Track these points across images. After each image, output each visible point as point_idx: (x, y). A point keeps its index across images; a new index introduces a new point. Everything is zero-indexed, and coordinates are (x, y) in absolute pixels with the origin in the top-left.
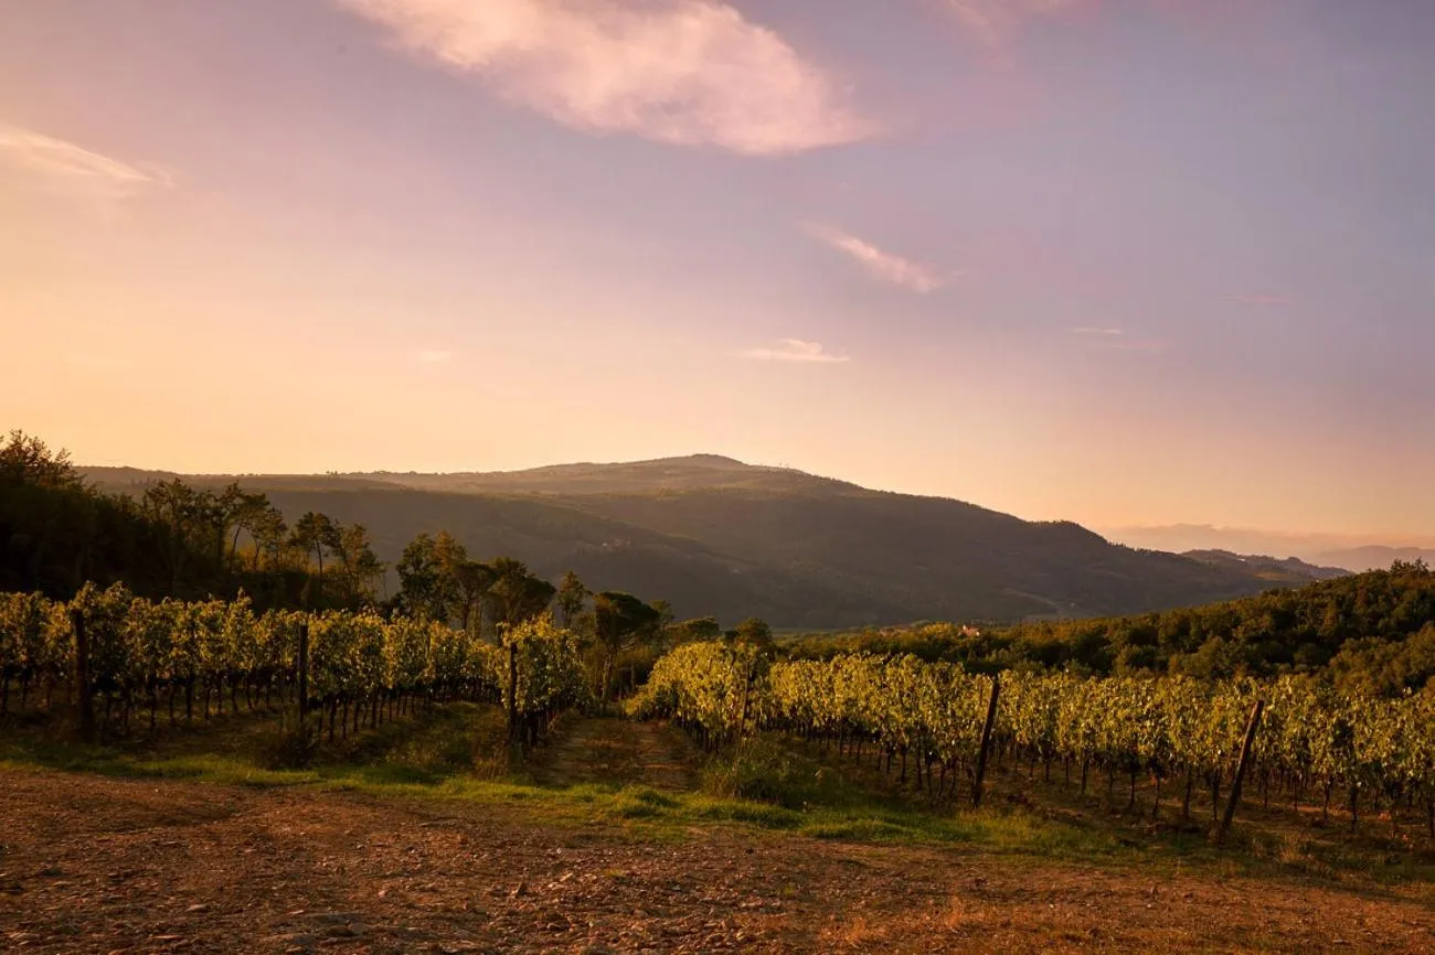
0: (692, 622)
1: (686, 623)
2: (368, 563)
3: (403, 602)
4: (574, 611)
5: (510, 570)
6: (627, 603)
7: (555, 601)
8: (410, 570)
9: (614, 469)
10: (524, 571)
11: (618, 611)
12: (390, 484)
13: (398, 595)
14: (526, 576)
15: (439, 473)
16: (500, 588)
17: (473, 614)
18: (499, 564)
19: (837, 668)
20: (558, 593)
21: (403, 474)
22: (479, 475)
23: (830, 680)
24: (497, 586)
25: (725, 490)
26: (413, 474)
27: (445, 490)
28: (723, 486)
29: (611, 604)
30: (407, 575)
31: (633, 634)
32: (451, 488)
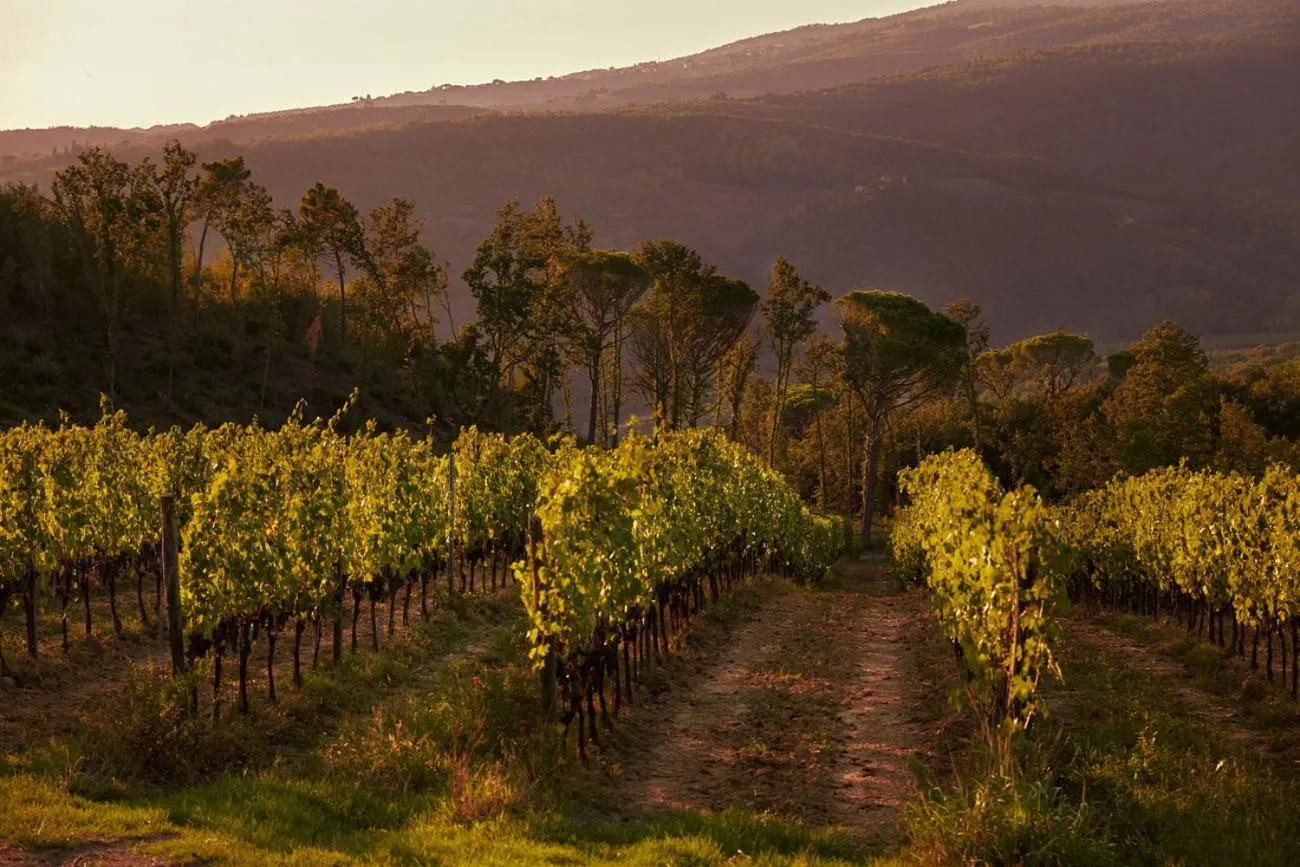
0: (1036, 339)
1: (1025, 343)
2: (417, 272)
3: (481, 342)
4: (795, 336)
5: (672, 262)
6: (901, 312)
7: (759, 320)
8: (491, 278)
9: (868, 30)
10: (696, 264)
11: (883, 330)
12: (461, 109)
13: (472, 329)
14: (700, 272)
15: (544, 78)
16: (655, 303)
17: (608, 355)
18: (651, 253)
19: (1275, 495)
20: (762, 302)
21: (480, 87)
22: (615, 73)
23: (1262, 523)
24: (648, 299)
25: (1095, 50)
26: (498, 84)
27: (555, 109)
28: (1090, 42)
29: (867, 318)
30: (485, 288)
31: (917, 375)
32: (567, 105)
